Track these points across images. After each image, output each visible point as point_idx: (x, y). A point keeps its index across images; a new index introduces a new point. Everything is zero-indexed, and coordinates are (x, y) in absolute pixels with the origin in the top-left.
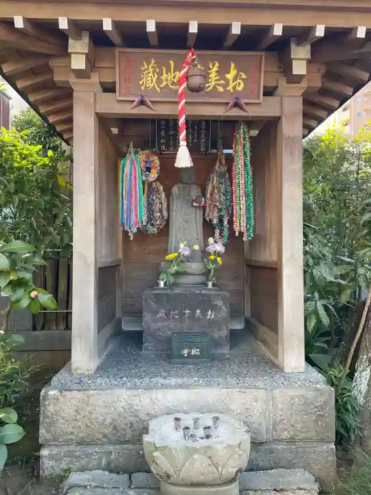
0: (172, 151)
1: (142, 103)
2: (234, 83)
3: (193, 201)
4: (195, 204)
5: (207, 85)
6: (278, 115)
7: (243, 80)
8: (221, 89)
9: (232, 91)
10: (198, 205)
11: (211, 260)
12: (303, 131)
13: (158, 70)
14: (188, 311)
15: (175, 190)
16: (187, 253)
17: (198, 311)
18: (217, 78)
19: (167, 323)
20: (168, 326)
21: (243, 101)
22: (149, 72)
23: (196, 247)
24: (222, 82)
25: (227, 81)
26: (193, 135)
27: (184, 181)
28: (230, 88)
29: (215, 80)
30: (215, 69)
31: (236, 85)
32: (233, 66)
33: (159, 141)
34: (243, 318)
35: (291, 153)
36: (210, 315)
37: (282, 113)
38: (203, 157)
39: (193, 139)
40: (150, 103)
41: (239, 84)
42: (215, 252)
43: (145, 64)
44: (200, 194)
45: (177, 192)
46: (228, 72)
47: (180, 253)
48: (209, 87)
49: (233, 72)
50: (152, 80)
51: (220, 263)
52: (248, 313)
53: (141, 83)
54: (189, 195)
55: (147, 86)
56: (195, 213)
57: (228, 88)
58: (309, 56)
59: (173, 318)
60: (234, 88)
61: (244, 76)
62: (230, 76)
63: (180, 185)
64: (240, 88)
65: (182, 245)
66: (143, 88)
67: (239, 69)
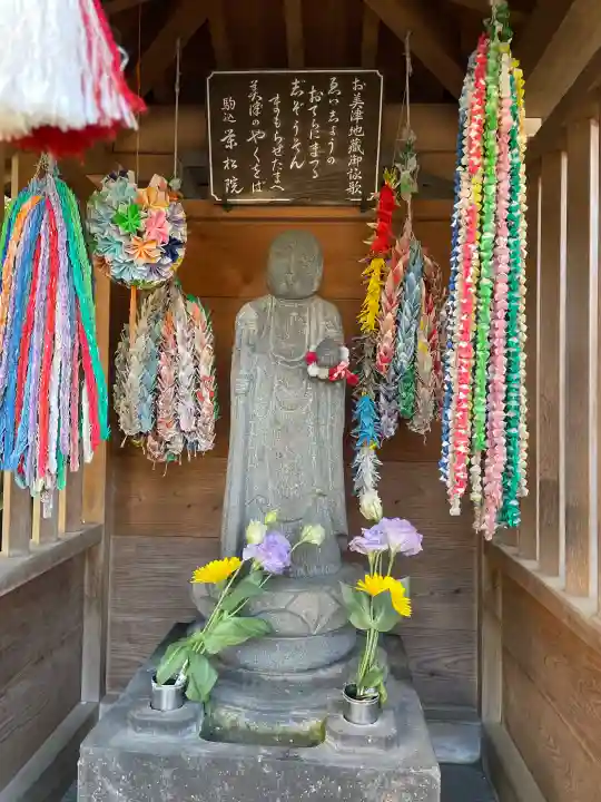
0: (257, 195)
3: (311, 358)
4: (313, 370)
10: (324, 373)
15: (247, 318)
23: (314, 534)
26: (323, 143)
27: (283, 287)
33: (218, 164)
38: (355, 213)
39: (323, 157)
42: (386, 554)
44: (335, 333)
45: (254, 327)
47: (251, 561)
54: (298, 336)
56: (317, 404)
63: (269, 302)
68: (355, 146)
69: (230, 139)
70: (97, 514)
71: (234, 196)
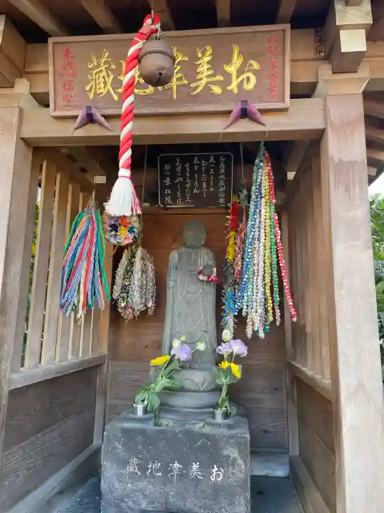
0: (179, 204)
1: (90, 119)
2: (240, 79)
3: (200, 272)
4: (201, 277)
5: (193, 85)
6: (321, 126)
7: (255, 72)
8: (217, 90)
9: (236, 91)
10: (205, 278)
11: (222, 369)
12: (369, 171)
13: (113, 67)
14: (177, 465)
15: (174, 256)
16: (184, 356)
17: (195, 466)
18: (211, 72)
19: (141, 485)
20: (142, 491)
21: (255, 106)
22: (101, 71)
23: (201, 347)
24: (220, 78)
25: (228, 76)
26: (208, 182)
28: (233, 86)
29: (208, 76)
30: (207, 59)
31: (242, 82)
32: (236, 51)
33: (162, 191)
34: (286, 459)
35: (347, 189)
36: (217, 474)
37: (326, 123)
38: (222, 211)
39: (208, 188)
40: (103, 120)
41: (248, 79)
42: (231, 355)
43: (94, 58)
44: (211, 262)
45: (176, 260)
46: (229, 62)
47: (174, 356)
48: (197, 87)
49: (237, 60)
50: (105, 83)
51: (238, 375)
52: (295, 450)
53: (88, 88)
54: (196, 265)
55: (98, 92)
57: (229, 88)
58: (369, 20)
59: (152, 476)
60: (240, 85)
61: (256, 66)
62: (232, 69)
63: (184, 249)
64: (250, 86)
65: (176, 344)
66: (91, 96)
67: (247, 56)
68: (221, 183)
69: (168, 181)
70: (104, 350)
71: (170, 204)
